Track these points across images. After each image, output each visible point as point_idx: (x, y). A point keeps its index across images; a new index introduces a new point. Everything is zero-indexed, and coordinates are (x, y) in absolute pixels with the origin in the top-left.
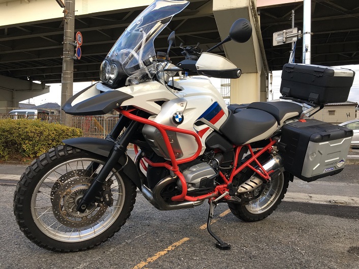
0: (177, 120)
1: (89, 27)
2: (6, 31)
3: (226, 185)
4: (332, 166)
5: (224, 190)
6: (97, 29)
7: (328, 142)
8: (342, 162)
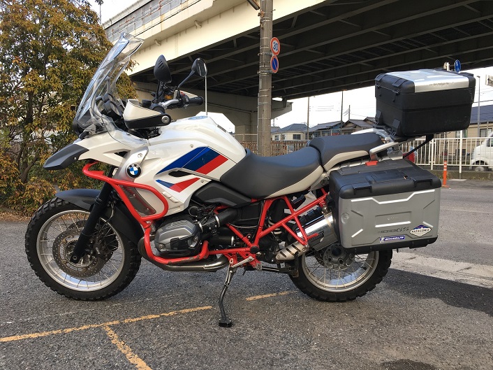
0: (132, 173)
1: (328, 19)
2: (235, 42)
3: (248, 249)
4: (396, 233)
5: (247, 255)
6: (339, 18)
7: (371, 198)
8: (422, 228)
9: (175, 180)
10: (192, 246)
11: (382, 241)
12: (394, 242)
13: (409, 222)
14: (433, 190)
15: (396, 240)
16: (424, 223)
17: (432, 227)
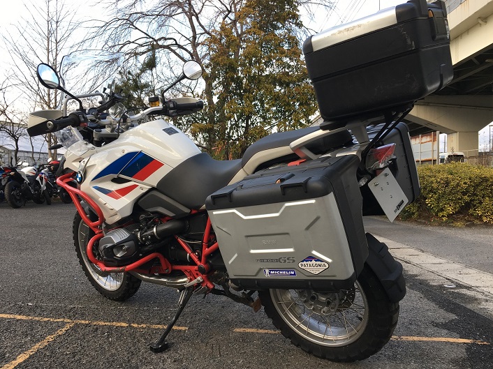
0: (78, 179)
4: (281, 265)
7: (234, 211)
8: (313, 262)
9: (114, 187)
10: (118, 255)
11: (267, 275)
12: (280, 277)
13: (291, 250)
14: (313, 201)
15: (283, 275)
16: (314, 253)
17: (330, 260)
